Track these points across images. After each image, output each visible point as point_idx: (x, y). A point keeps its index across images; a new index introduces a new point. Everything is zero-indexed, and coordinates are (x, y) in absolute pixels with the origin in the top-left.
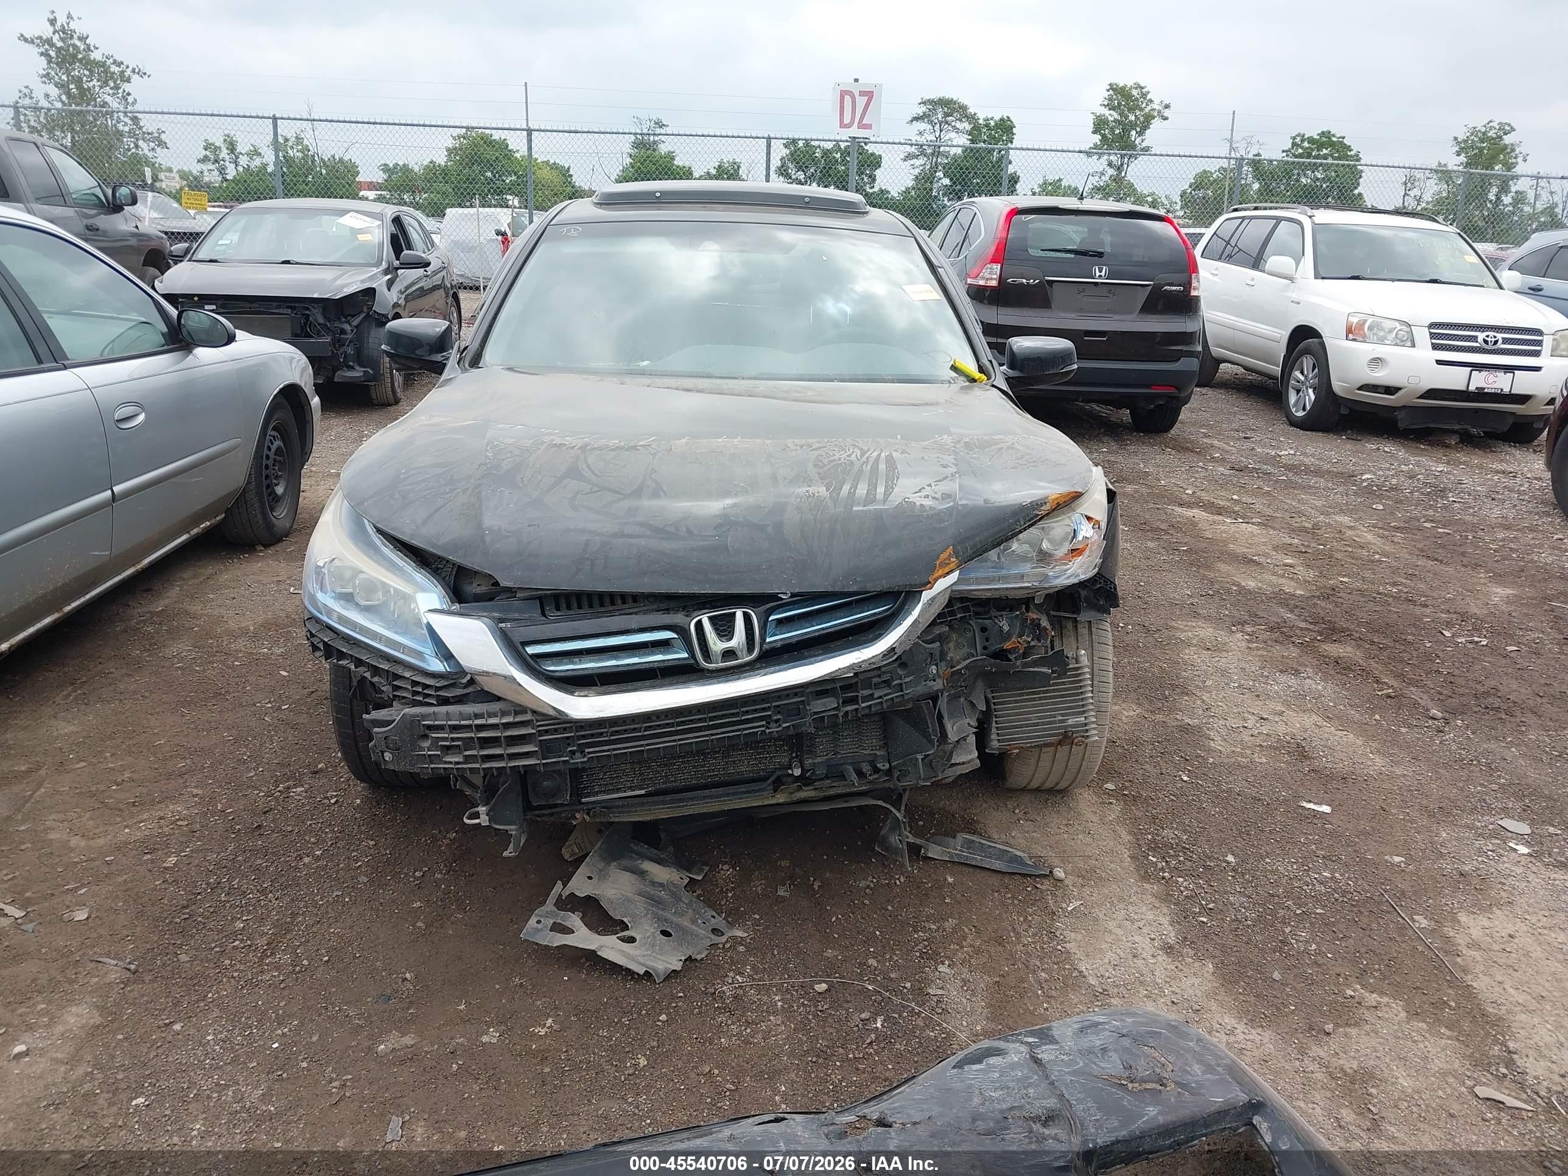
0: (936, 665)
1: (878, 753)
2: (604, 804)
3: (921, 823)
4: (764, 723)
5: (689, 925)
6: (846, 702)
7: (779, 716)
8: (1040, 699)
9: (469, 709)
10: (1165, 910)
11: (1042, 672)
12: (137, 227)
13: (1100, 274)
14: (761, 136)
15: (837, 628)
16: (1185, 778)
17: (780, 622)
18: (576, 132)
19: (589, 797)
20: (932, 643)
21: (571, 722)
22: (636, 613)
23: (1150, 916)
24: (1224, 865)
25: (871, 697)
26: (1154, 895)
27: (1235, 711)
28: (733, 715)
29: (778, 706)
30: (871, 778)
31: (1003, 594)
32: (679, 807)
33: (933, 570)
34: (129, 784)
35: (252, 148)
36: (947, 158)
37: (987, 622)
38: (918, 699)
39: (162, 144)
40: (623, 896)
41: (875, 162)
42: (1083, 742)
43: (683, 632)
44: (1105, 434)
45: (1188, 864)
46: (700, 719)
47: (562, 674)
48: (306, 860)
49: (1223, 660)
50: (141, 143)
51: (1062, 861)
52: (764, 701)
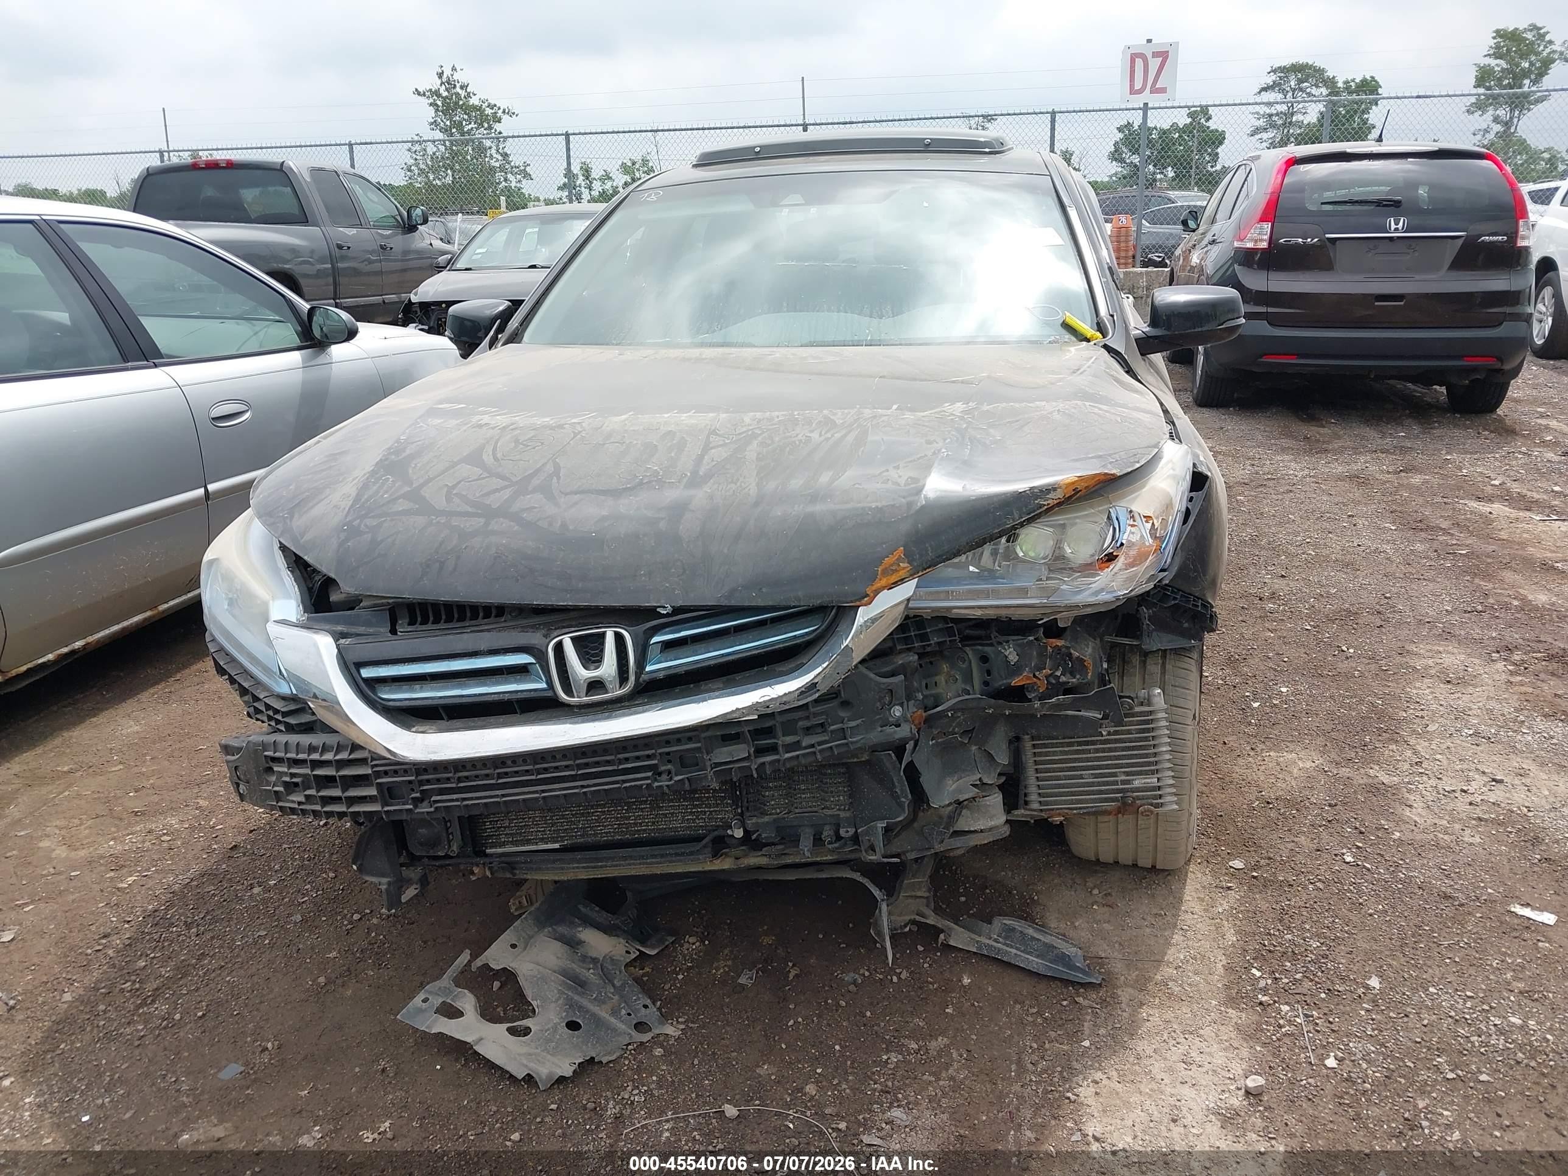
0: (902, 705)
1: (842, 814)
2: (503, 859)
3: (963, 899)
4: (650, 774)
5: (607, 1016)
6: (760, 751)
7: (669, 767)
8: (1097, 751)
9: (306, 739)
10: (1245, 1053)
11: (1087, 718)
12: (431, 244)
13: (1396, 226)
14: (1045, 110)
15: (741, 655)
16: (1349, 859)
17: (668, 645)
18: (851, 123)
19: (496, 847)
20: (892, 676)
21: (406, 764)
22: (488, 630)
23: (1220, 1059)
24: (1361, 990)
25: (796, 746)
26: (1238, 1028)
27: (1458, 768)
28: (608, 763)
29: (668, 754)
30: (830, 846)
31: (1003, 613)
32: (595, 867)
33: (873, 578)
34: (148, 791)
35: (604, 173)
36: (1300, 127)
37: (988, 649)
38: (874, 749)
39: (527, 176)
40: (539, 972)
41: (1218, 138)
42: (1152, 812)
43: (540, 656)
44: (1410, 416)
45: (1307, 984)
46: (567, 767)
47: (398, 704)
48: (256, 890)
49: (1465, 698)
50: (509, 176)
51: (1128, 966)
52: (647, 746)
